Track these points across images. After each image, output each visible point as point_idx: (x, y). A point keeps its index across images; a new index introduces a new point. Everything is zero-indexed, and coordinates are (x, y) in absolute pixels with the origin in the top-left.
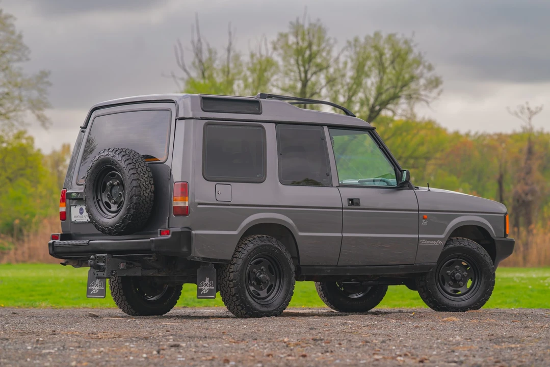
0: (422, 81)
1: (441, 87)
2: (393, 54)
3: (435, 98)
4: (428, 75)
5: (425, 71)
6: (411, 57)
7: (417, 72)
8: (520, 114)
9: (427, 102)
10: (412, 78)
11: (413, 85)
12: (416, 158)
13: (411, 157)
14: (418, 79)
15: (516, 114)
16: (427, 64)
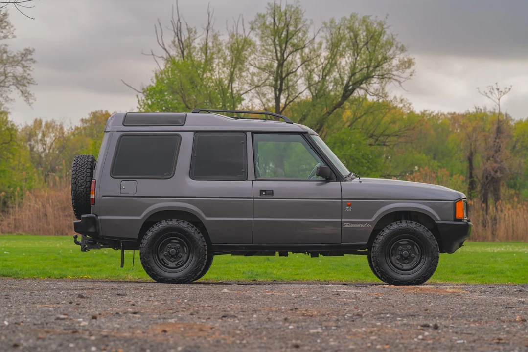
0: (395, 62)
1: (412, 68)
2: (367, 35)
3: (407, 79)
4: (401, 56)
5: (398, 52)
6: (384, 38)
7: (390, 53)
8: (489, 94)
9: (400, 82)
10: (385, 59)
11: (385, 66)
12: (387, 136)
13: (382, 135)
14: (391, 59)
15: (486, 94)
16: (399, 46)
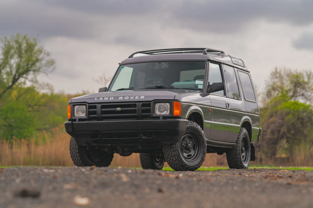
0: (44, 62)
1: (54, 66)
2: (27, 46)
3: (51, 72)
4: (47, 58)
5: (45, 56)
6: (36, 48)
7: (40, 57)
8: (100, 81)
9: (47, 74)
10: (37, 60)
11: (38, 64)
12: (40, 106)
13: (36, 105)
14: (41, 60)
15: (98, 81)
16: (46, 52)
